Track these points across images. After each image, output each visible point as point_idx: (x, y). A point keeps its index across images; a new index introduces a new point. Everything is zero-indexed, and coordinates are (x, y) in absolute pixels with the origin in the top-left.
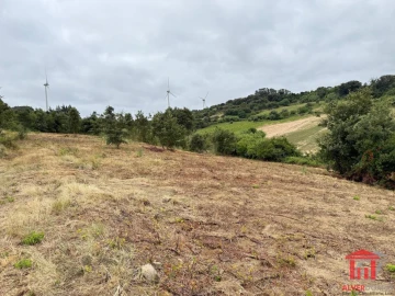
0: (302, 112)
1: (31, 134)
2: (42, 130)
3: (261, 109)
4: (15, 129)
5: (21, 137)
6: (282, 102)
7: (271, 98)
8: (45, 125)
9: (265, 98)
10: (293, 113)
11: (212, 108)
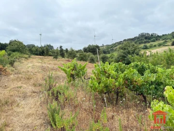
0: (160, 45)
1: (33, 56)
2: (37, 55)
3: (140, 43)
4: (27, 54)
5: (29, 57)
6: (152, 40)
7: (146, 38)
8: (38, 53)
9: (143, 38)
10: (155, 46)
11: (116, 43)
